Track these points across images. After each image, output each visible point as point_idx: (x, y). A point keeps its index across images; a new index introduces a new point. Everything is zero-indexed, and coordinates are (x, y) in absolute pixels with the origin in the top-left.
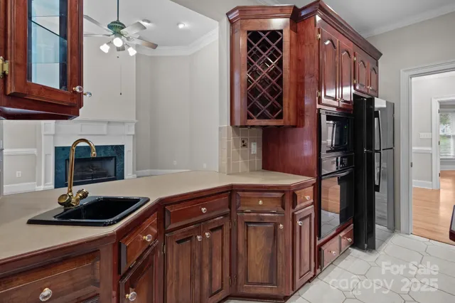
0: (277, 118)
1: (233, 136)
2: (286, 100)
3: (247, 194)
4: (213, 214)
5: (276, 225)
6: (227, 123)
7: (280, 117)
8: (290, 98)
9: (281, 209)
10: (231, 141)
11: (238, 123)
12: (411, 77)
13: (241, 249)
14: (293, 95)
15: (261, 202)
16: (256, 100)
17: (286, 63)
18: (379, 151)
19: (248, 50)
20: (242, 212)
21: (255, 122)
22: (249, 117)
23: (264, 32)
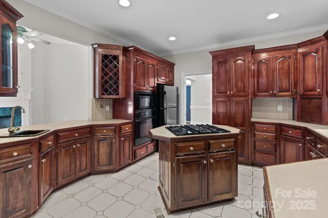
0: (116, 95)
1: (96, 103)
2: (120, 87)
3: (99, 128)
4: (81, 137)
5: (112, 140)
6: (91, 96)
7: (118, 94)
8: (122, 86)
9: (114, 134)
10: (94, 105)
11: (97, 97)
12: (185, 76)
13: (96, 152)
14: (124, 85)
15: (105, 131)
16: (107, 86)
17: (120, 70)
18: (166, 109)
19: (102, 63)
20: (97, 136)
21: (106, 96)
22: (103, 94)
23: (111, 56)
